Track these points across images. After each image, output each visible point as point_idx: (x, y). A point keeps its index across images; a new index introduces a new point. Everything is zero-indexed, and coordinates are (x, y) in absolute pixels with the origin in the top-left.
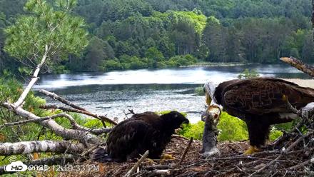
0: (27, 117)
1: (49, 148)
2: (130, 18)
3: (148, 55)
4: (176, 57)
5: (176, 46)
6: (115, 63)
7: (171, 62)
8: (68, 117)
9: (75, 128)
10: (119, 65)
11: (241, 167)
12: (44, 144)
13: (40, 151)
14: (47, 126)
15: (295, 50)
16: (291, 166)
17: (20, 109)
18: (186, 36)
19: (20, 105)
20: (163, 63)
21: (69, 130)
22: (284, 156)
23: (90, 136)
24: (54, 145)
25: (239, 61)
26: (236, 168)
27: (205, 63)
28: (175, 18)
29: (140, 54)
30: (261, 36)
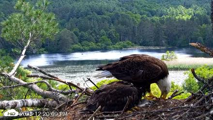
0: (18, 82)
1: (33, 104)
2: (89, 16)
3: (101, 41)
4: (120, 42)
5: (120, 35)
6: (79, 47)
7: (117, 46)
8: (46, 83)
9: (50, 90)
10: (82, 48)
11: (163, 117)
12: (30, 101)
13: (27, 106)
14: (32, 88)
15: (201, 38)
16: (197, 116)
17: (13, 77)
18: (127, 28)
19: (14, 74)
20: (111, 47)
21: (47, 92)
22: (192, 109)
23: (61, 96)
24: (37, 102)
25: (163, 46)
26: (160, 118)
27: (139, 47)
28: (119, 16)
29: (96, 40)
30: (178, 29)
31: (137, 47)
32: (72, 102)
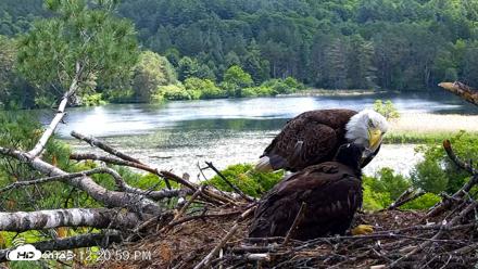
0: (49, 173)
1: (83, 219)
2: (200, 21)
3: (228, 78)
4: (272, 81)
5: (272, 66)
6: (178, 90)
7: (264, 88)
8: (111, 173)
9: (122, 189)
10: (185, 93)
11: (379, 249)
12: (76, 214)
13: (70, 225)
14: (80, 186)
15: (453, 71)
16: (456, 248)
17: (38, 160)
18: (286, 49)
19: (38, 154)
20: (250, 90)
21: (114, 193)
22: (446, 233)
23: (146, 202)
24: (92, 215)
25: (367, 88)
26: (372, 252)
27: (314, 90)
28: (269, 21)
29: (217, 76)
30: (401, 50)
31: (309, 91)
32: (173, 216)
